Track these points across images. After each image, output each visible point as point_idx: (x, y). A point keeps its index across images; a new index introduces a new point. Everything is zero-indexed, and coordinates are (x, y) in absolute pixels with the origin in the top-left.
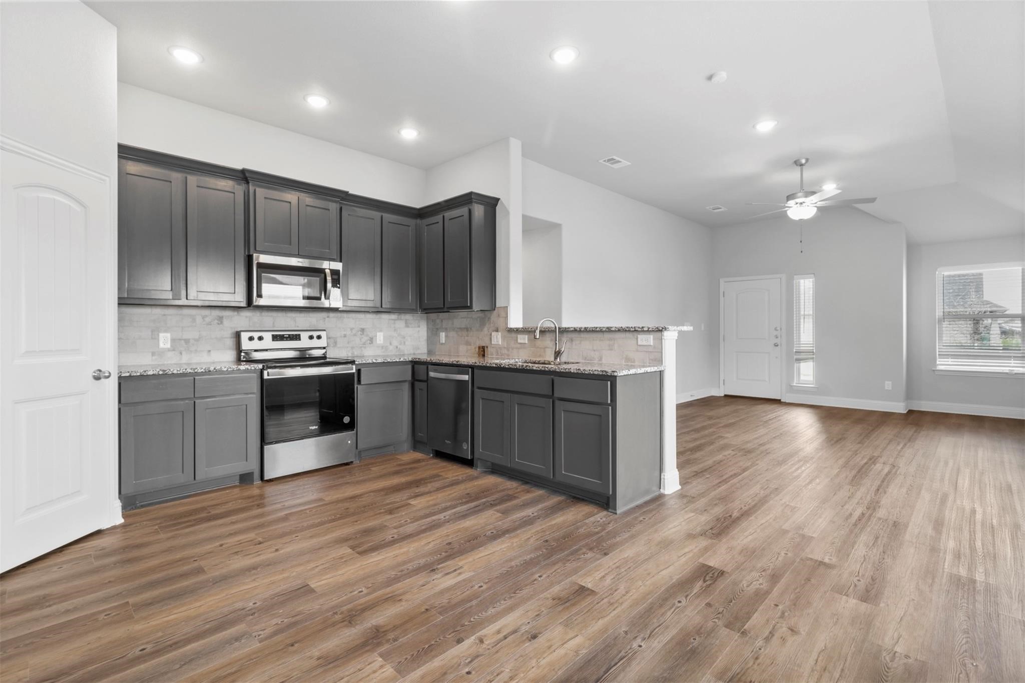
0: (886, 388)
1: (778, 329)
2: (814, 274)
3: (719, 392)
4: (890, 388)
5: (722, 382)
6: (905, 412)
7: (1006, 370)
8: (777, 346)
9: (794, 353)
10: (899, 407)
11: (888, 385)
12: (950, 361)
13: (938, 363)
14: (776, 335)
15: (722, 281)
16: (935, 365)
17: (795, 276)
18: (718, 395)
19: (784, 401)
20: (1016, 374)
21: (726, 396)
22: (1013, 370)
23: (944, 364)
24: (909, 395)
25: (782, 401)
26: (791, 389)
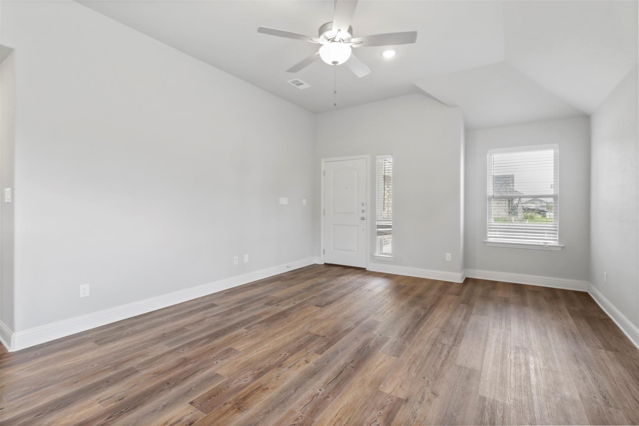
0: (447, 260)
1: (364, 204)
2: (392, 154)
3: (320, 261)
4: (450, 260)
5: (322, 251)
6: (462, 282)
7: (541, 242)
8: (364, 219)
9: (377, 226)
10: (457, 278)
11: (448, 257)
12: (497, 234)
13: (488, 235)
14: (363, 210)
15: (323, 161)
16: (486, 237)
17: (377, 157)
18: (319, 264)
19: (368, 270)
20: (549, 246)
21: (325, 264)
22: (547, 243)
23: (493, 237)
24: (466, 263)
25: (367, 269)
26: (373, 258)
